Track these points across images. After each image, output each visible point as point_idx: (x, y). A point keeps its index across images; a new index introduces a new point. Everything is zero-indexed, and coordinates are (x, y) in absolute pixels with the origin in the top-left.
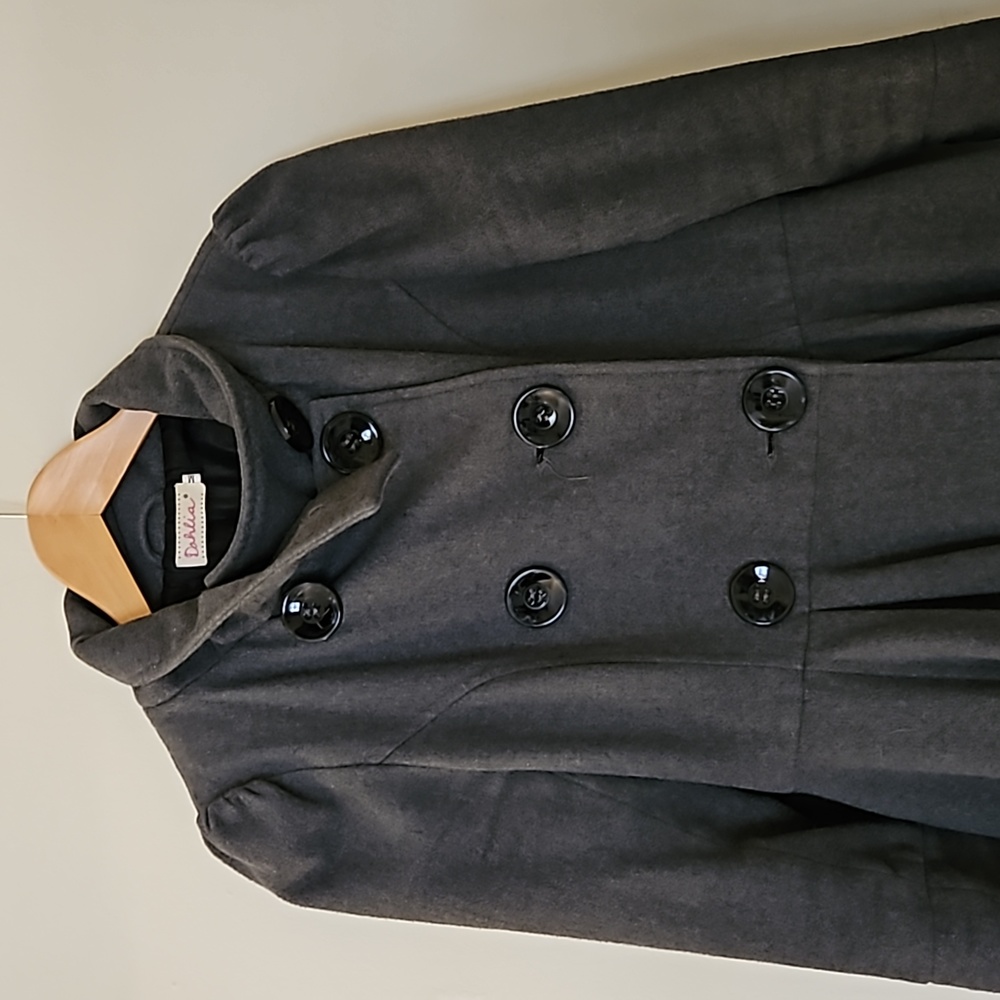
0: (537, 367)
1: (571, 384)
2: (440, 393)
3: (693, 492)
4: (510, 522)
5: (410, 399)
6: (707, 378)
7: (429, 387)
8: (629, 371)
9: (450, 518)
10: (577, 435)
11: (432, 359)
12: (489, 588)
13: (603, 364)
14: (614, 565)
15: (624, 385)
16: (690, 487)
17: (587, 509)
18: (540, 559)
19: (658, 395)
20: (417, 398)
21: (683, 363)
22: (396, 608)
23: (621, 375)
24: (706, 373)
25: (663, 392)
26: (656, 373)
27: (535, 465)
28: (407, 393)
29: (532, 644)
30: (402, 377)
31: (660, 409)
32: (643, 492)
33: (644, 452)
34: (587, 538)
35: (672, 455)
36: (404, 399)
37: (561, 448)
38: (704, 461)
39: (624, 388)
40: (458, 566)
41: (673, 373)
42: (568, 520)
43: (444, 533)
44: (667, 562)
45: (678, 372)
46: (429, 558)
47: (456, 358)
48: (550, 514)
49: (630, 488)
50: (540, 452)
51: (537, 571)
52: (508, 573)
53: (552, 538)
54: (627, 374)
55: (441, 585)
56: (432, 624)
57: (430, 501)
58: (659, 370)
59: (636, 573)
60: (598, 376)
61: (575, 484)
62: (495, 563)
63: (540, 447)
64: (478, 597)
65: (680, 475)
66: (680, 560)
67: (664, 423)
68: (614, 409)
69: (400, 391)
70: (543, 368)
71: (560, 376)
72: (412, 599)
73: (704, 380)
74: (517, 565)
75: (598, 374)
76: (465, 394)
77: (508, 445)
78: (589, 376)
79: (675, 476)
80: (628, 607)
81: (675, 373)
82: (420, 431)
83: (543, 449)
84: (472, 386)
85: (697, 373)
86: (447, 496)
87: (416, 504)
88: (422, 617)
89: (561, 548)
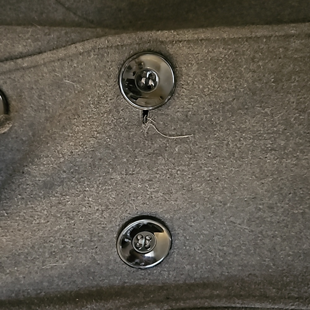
0: (140, 34)
1: (171, 50)
2: (54, 61)
3: (285, 148)
4: (119, 178)
5: (29, 68)
6: (298, 42)
7: (44, 55)
8: (225, 36)
9: (65, 175)
10: (178, 97)
11: (47, 31)
12: (102, 236)
13: (201, 30)
14: (213, 213)
15: (221, 50)
16: (283, 143)
17: (188, 165)
18: (146, 211)
19: (253, 59)
20: (34, 67)
21: (276, 28)
22: (19, 255)
23: (218, 39)
24: (298, 36)
25: (257, 56)
26: (250, 38)
27: (140, 126)
28: (25, 62)
29: (142, 282)
30: (20, 48)
31: (254, 72)
32: (239, 148)
33: (240, 111)
34: (188, 191)
35: (266, 114)
36: (23, 68)
37: (164, 110)
38: (295, 119)
39: (221, 53)
40: (72, 219)
41: (266, 37)
42: (171, 175)
43: (59, 189)
44: (260, 209)
45: (270, 37)
46: (45, 212)
47: (68, 30)
48: (155, 170)
49: (228, 144)
50: (145, 113)
51: (145, 221)
52: (119, 223)
53: (157, 192)
54: (224, 39)
55: (58, 234)
56: (52, 268)
57: (45, 161)
58: (253, 35)
59: (232, 219)
60: (196, 42)
61: (177, 142)
62: (106, 215)
63: (146, 109)
64: (93, 244)
65: (273, 132)
66: (271, 208)
67: (258, 85)
68: (212, 73)
69: (19, 61)
70: (146, 35)
71: (162, 42)
72: (33, 247)
73: (296, 44)
74: (127, 216)
75: (197, 40)
76: (75, 62)
77: (115, 107)
78: (188, 41)
79: (268, 133)
80: (225, 248)
81: (268, 38)
82: (40, 97)
83: (147, 111)
84: (81, 54)
85: (287, 37)
86: (61, 155)
87: (32, 162)
88: (43, 262)
89: (166, 200)
